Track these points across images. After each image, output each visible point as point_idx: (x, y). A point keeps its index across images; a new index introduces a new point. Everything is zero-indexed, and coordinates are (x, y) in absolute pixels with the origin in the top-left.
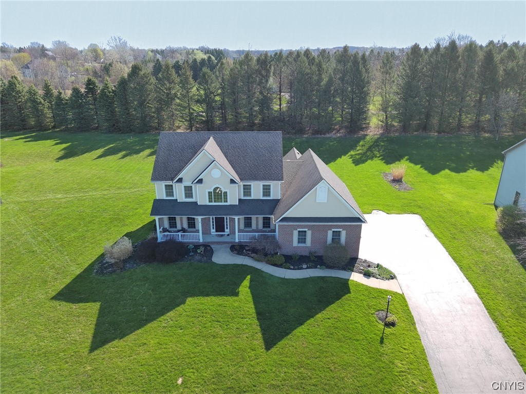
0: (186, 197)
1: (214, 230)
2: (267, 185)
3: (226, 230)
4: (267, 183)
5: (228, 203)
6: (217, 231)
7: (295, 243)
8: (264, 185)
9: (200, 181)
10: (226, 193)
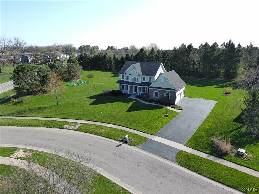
0: (127, 79)
1: (134, 92)
2: (150, 78)
3: (138, 92)
4: (150, 77)
5: (138, 82)
6: (135, 92)
7: (154, 96)
8: (149, 78)
9: (130, 74)
10: (137, 79)
